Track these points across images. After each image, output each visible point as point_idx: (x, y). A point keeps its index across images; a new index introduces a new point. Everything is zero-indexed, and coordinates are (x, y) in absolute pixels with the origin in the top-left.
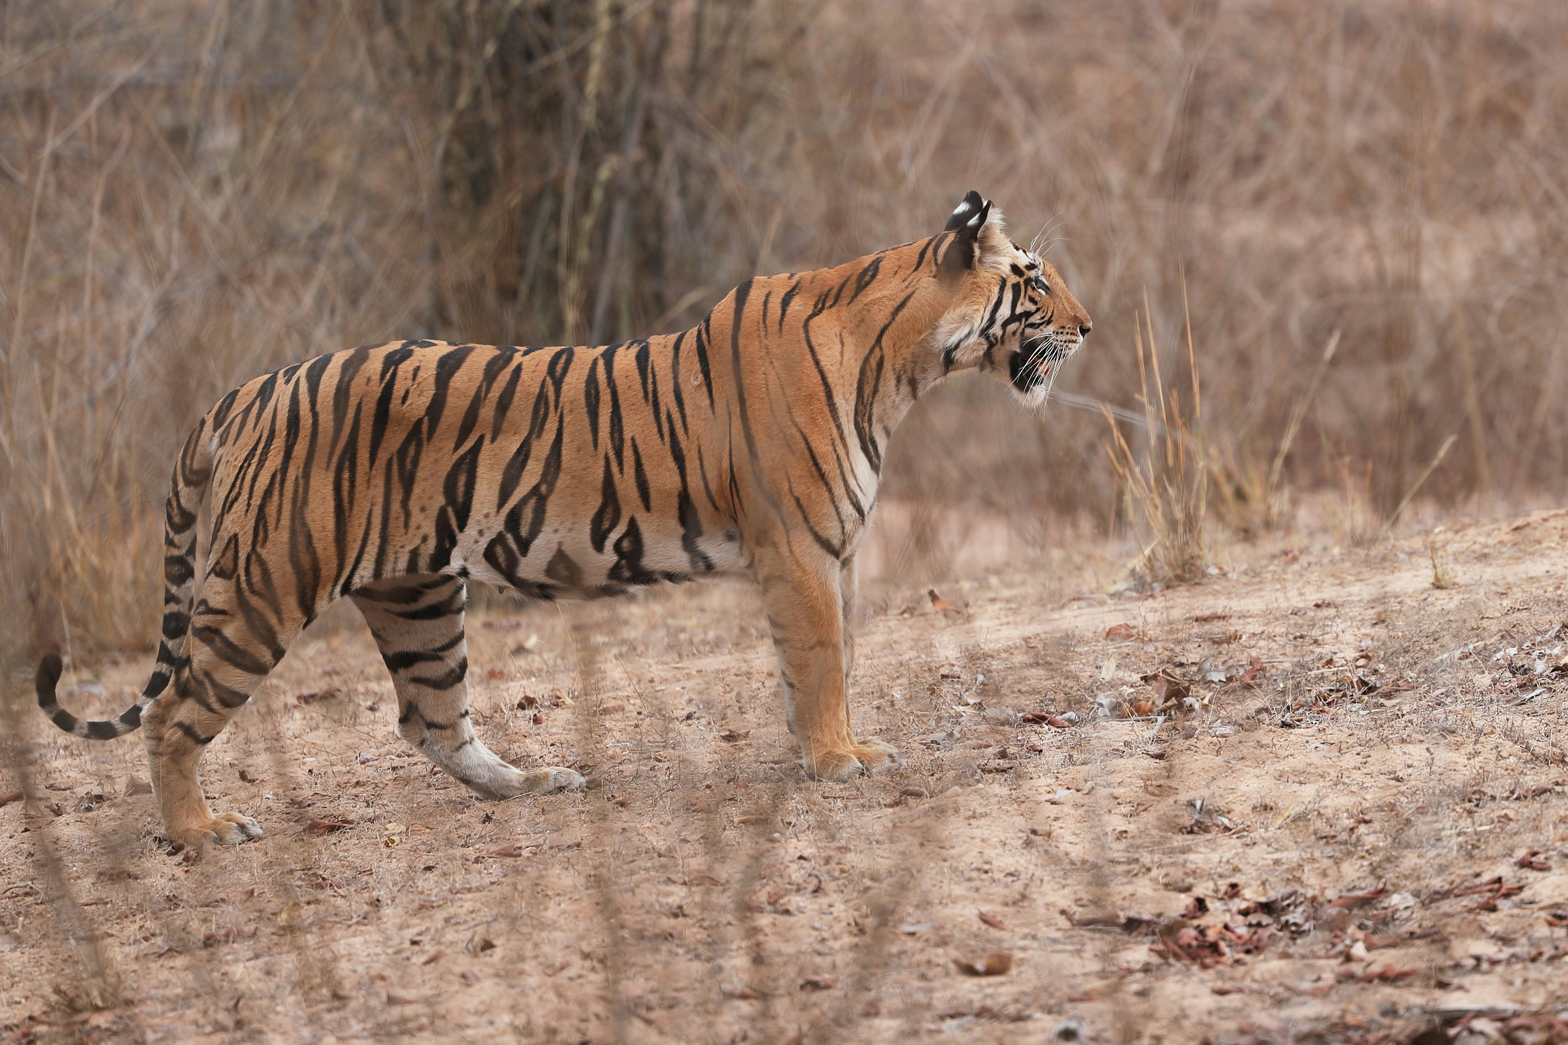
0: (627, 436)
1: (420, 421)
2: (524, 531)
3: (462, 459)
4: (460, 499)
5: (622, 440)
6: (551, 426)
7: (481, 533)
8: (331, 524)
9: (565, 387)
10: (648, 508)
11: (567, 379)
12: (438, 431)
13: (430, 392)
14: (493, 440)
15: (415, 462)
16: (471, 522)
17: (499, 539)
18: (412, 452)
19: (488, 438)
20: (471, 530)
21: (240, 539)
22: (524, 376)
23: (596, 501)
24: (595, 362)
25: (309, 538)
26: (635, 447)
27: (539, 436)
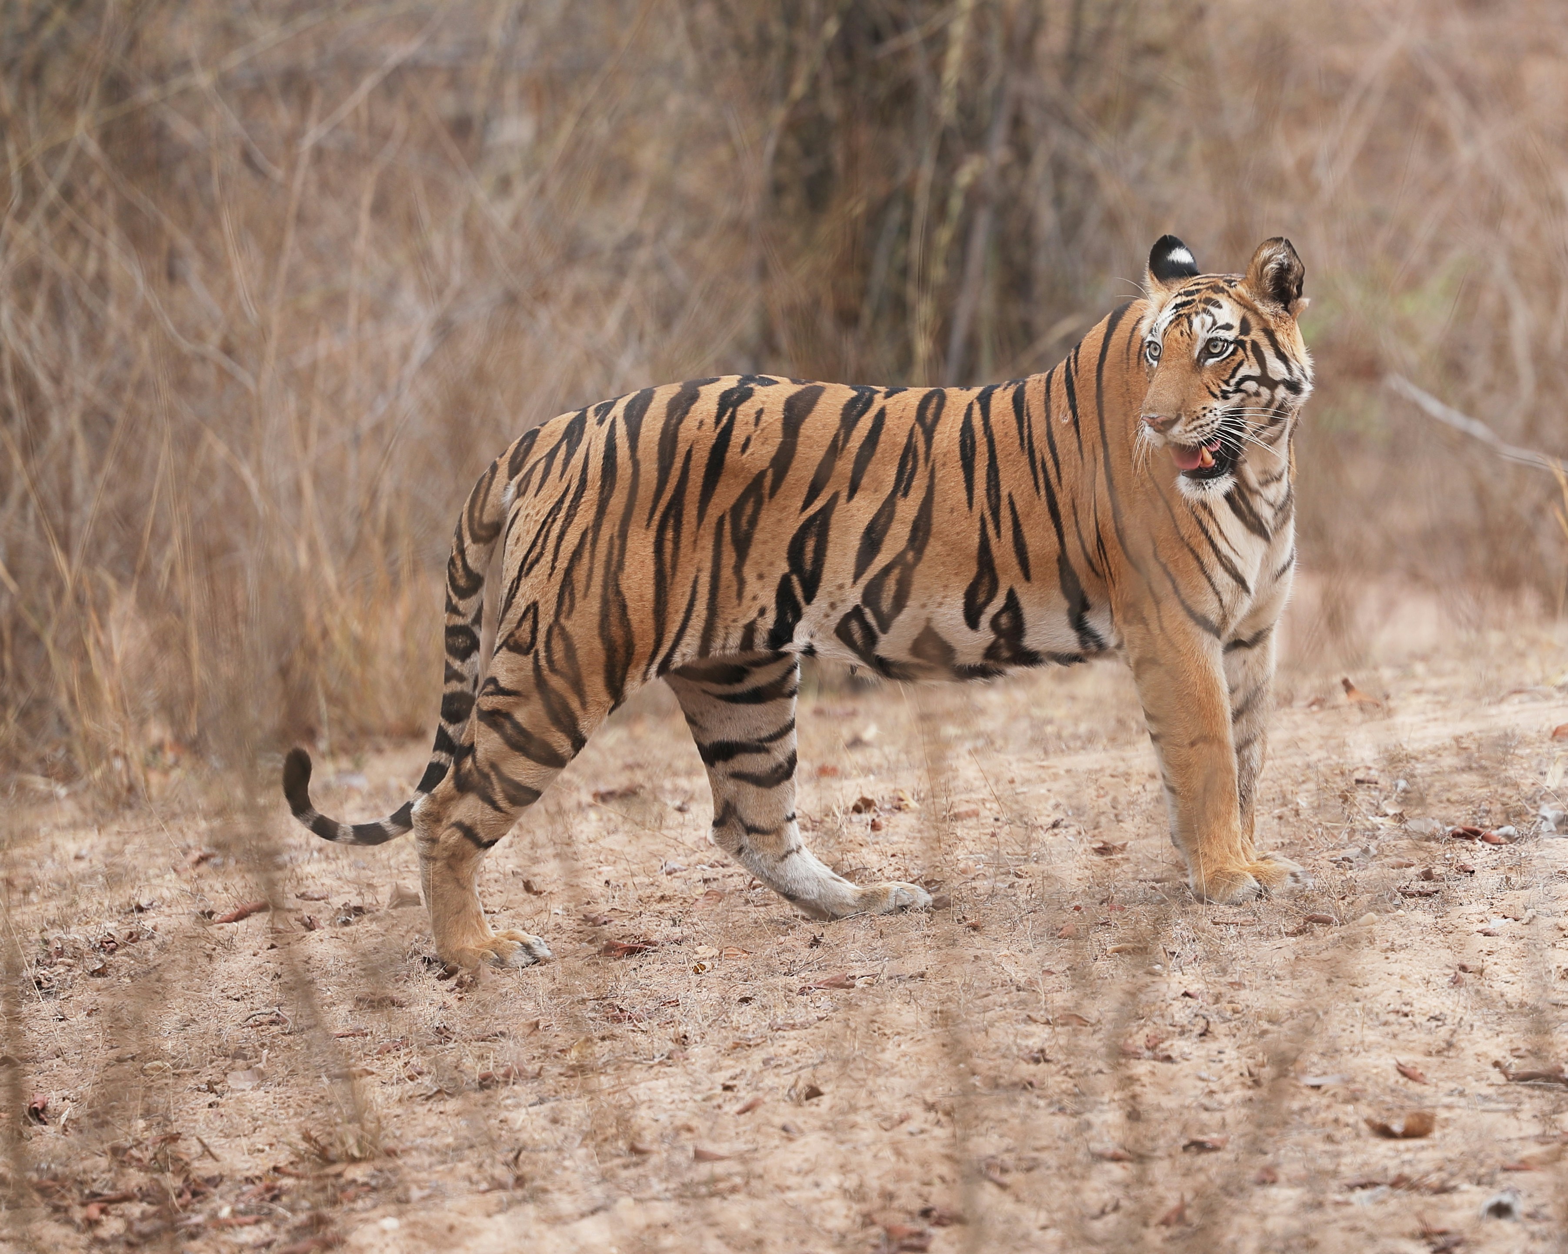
0: (1004, 493)
1: (762, 474)
2: (886, 605)
3: (811, 520)
4: (808, 566)
5: (998, 497)
6: (919, 483)
7: (833, 606)
8: (649, 592)
9: (937, 437)
10: (1027, 577)
11: (939, 428)
12: (784, 486)
13: (777, 439)
14: (850, 497)
15: (753, 522)
16: (821, 593)
17: (857, 613)
18: (749, 509)
19: (844, 494)
20: (820, 602)
21: (541, 609)
22: (889, 422)
23: (972, 570)
24: (970, 407)
25: (624, 607)
26: (1012, 504)
27: (905, 495)
